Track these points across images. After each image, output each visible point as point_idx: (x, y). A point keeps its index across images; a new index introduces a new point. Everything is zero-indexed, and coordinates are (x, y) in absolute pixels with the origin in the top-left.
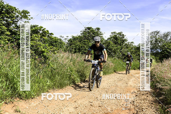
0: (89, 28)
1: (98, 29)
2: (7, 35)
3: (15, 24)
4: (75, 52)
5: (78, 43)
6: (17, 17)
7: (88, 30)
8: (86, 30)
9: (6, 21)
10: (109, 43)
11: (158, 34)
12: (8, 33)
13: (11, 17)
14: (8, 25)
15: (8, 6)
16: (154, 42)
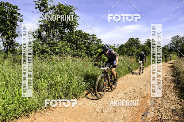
0: (131, 39)
1: (137, 39)
2: (85, 49)
3: (89, 42)
4: (124, 55)
5: (125, 49)
6: (89, 39)
7: (131, 40)
8: (129, 40)
9: (84, 41)
10: (145, 47)
11: (179, 38)
12: (85, 48)
13: (86, 39)
14: (85, 43)
15: (85, 33)
16: (175, 43)
